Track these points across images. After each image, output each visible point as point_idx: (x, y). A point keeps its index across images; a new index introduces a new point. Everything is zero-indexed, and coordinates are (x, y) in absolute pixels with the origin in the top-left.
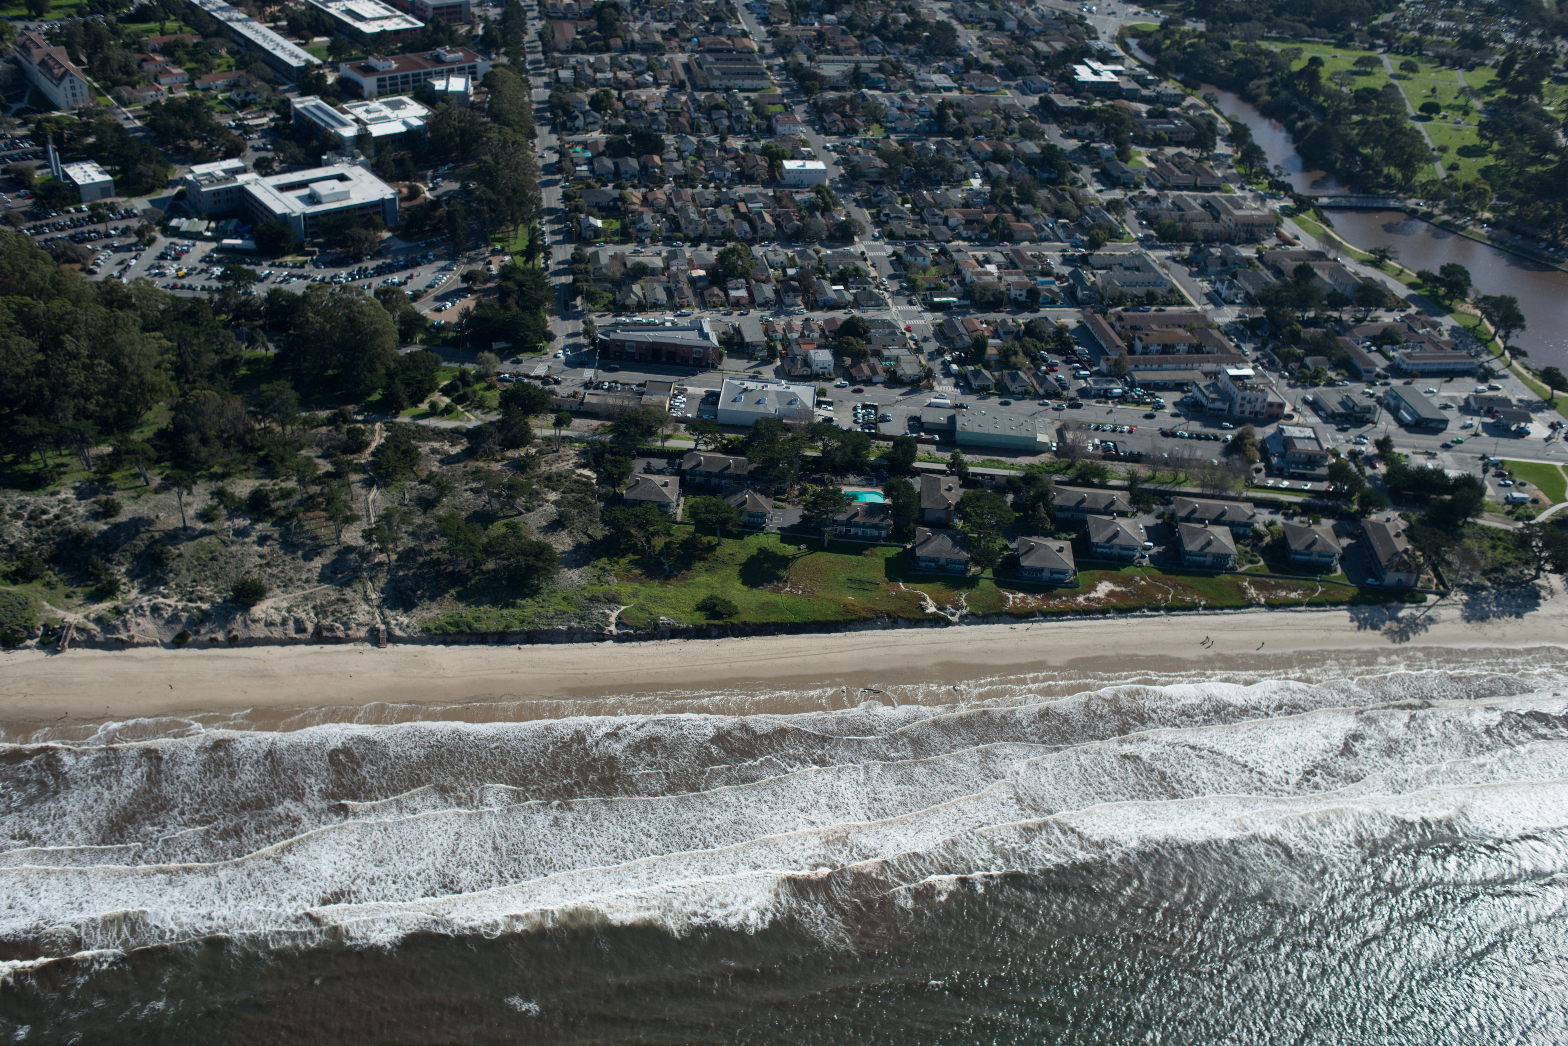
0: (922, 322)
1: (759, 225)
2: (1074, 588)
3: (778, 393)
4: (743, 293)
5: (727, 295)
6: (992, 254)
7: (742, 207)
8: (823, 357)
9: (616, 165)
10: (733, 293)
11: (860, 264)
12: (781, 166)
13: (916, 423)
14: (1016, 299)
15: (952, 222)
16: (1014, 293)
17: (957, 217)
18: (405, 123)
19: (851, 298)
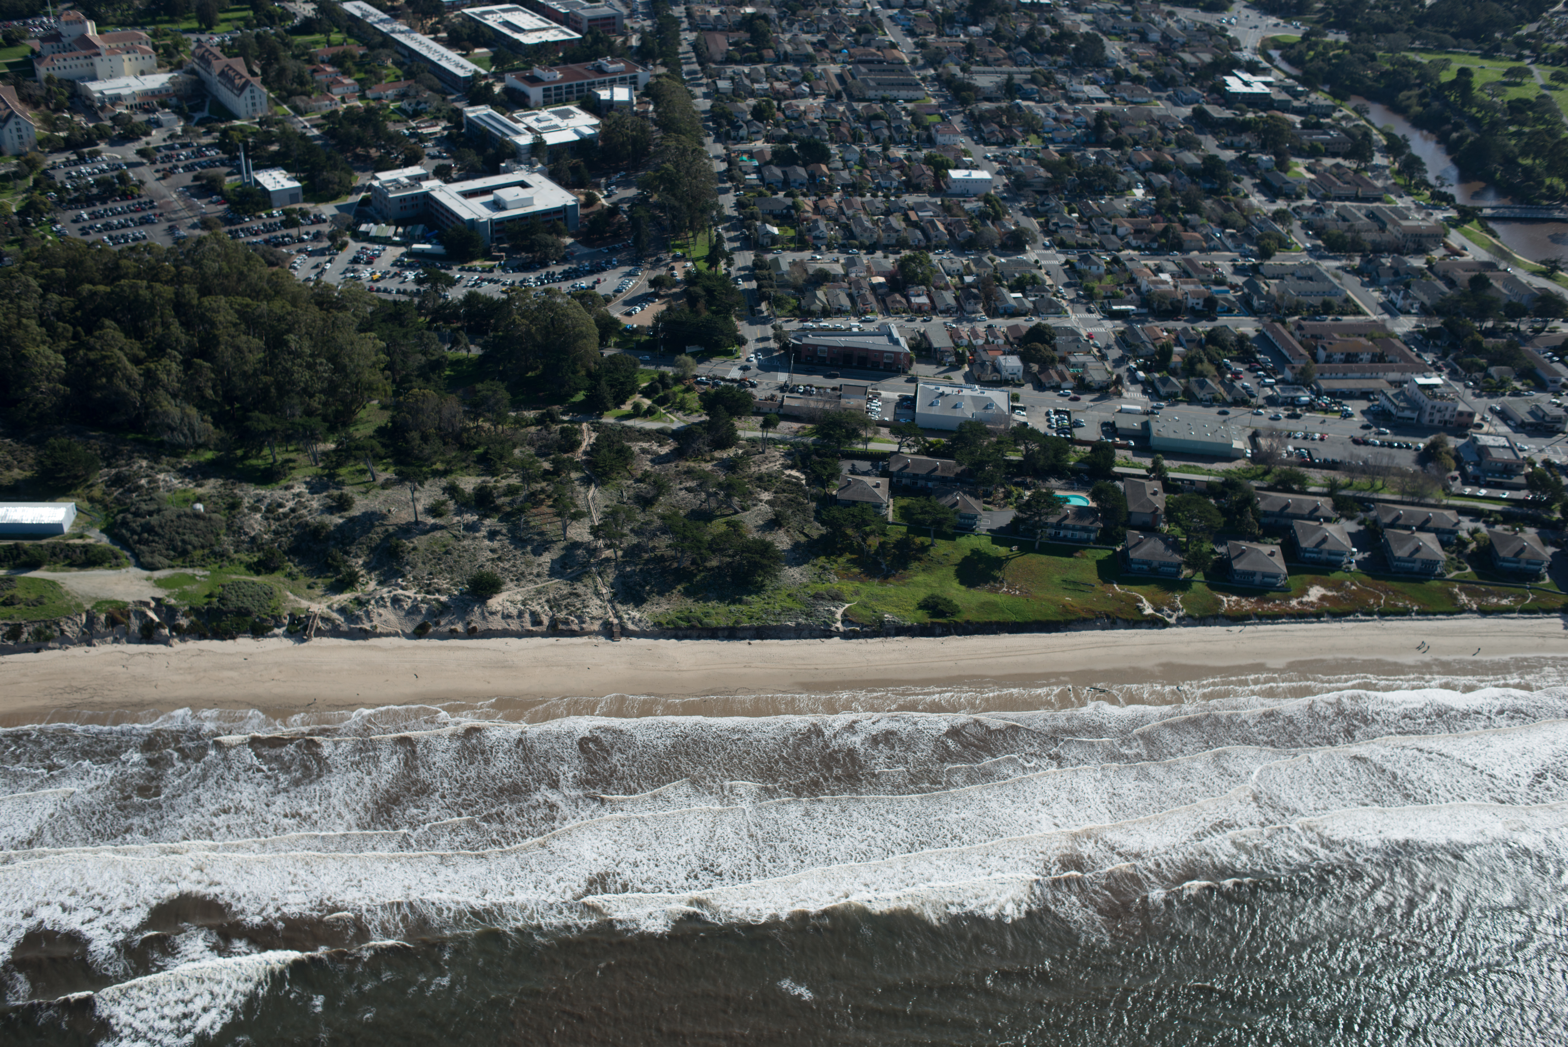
0: (1102, 330)
1: (932, 233)
2: (1286, 592)
3: (973, 398)
4: (924, 300)
5: (909, 301)
6: (1165, 263)
7: (913, 216)
8: (1012, 363)
9: (784, 173)
10: (915, 300)
11: (1035, 271)
12: (947, 175)
13: (1109, 428)
14: (1193, 308)
15: (1121, 231)
16: (1191, 301)
17: (1125, 227)
18: (576, 132)
19: (1031, 306)
